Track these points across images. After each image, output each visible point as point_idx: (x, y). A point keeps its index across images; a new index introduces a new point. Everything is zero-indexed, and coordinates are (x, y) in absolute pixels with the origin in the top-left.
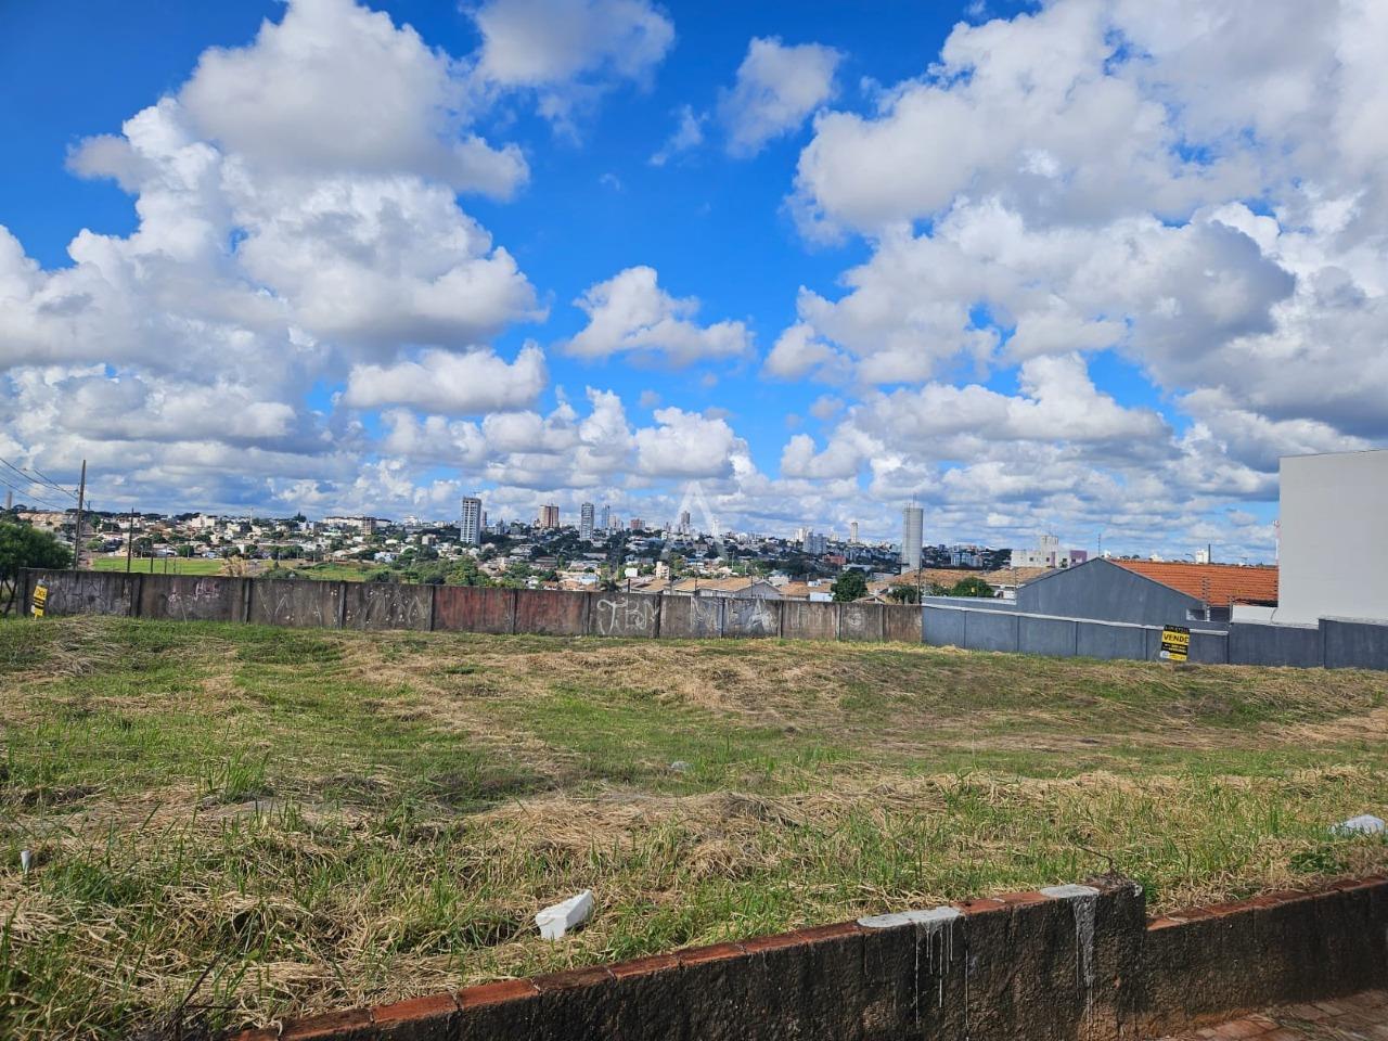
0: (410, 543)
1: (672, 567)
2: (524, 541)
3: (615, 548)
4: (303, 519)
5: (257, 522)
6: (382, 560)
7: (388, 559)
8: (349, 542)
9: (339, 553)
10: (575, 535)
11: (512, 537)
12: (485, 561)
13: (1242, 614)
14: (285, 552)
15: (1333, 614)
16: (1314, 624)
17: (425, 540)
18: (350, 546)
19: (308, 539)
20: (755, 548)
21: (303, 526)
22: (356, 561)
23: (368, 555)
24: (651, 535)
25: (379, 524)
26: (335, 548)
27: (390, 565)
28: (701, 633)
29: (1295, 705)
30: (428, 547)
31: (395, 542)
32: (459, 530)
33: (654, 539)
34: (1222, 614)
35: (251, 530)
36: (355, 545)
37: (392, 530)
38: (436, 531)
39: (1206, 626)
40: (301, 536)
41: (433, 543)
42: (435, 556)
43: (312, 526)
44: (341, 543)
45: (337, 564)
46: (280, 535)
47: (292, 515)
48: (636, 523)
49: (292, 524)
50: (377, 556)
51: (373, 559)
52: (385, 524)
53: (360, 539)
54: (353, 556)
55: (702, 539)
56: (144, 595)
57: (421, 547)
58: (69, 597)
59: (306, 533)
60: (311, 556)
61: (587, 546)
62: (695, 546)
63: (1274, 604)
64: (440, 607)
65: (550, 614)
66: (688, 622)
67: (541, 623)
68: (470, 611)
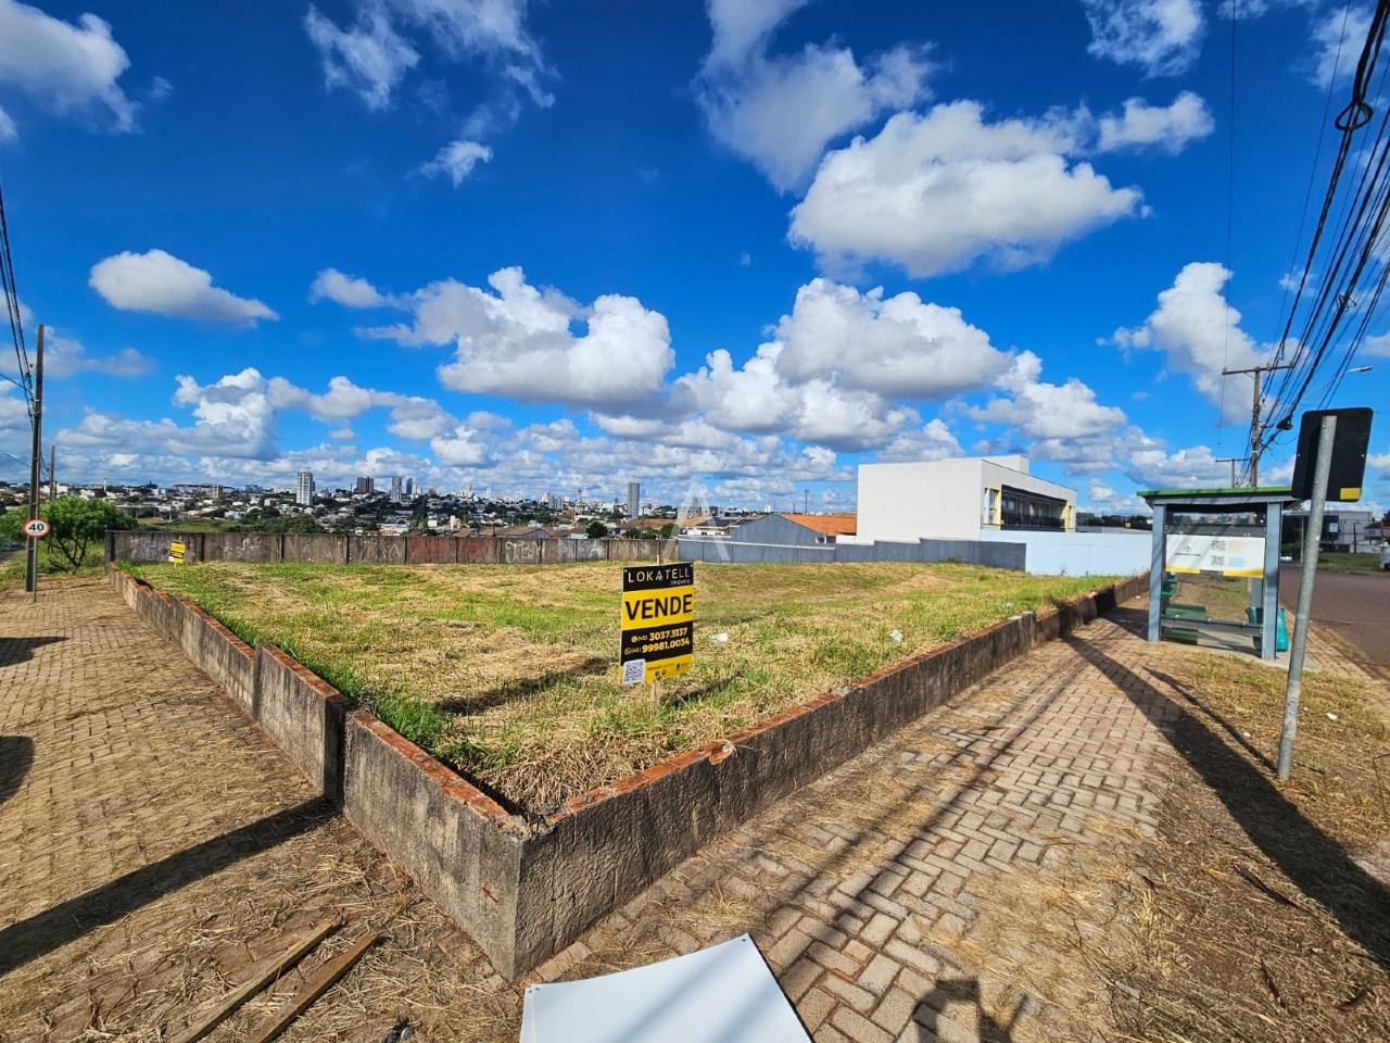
0: (254, 505)
1: (462, 519)
2: (348, 503)
3: (420, 508)
4: (155, 487)
5: (110, 489)
6: (232, 518)
7: (237, 516)
8: (200, 504)
9: (192, 513)
10: (387, 498)
11: (337, 499)
12: (318, 517)
13: (841, 539)
14: (141, 513)
15: (879, 539)
16: (872, 543)
17: (267, 503)
18: (201, 508)
19: (161, 502)
20: (518, 506)
21: (156, 492)
22: (208, 518)
23: (220, 514)
24: (443, 498)
25: (225, 490)
26: (188, 508)
27: (240, 521)
28: (564, 560)
29: (883, 578)
30: (270, 507)
31: (241, 503)
32: (295, 495)
33: (446, 501)
34: (832, 539)
35: (105, 495)
36: (206, 506)
37: (236, 494)
38: (277, 496)
39: (826, 546)
40: (156, 500)
41: (273, 503)
42: (277, 513)
43: (163, 492)
44: (193, 504)
45: (192, 521)
46: (135, 500)
47: (143, 483)
48: (431, 491)
49: (146, 490)
50: (227, 514)
51: (223, 516)
52: (230, 491)
53: (210, 502)
54: (206, 515)
55: (480, 501)
56: (206, 547)
57: (265, 508)
58: (147, 550)
59: (160, 497)
60: (166, 515)
61: (398, 506)
62: (477, 506)
63: (855, 534)
64: (410, 549)
65: (478, 552)
66: (557, 554)
67: (472, 558)
68: (429, 552)
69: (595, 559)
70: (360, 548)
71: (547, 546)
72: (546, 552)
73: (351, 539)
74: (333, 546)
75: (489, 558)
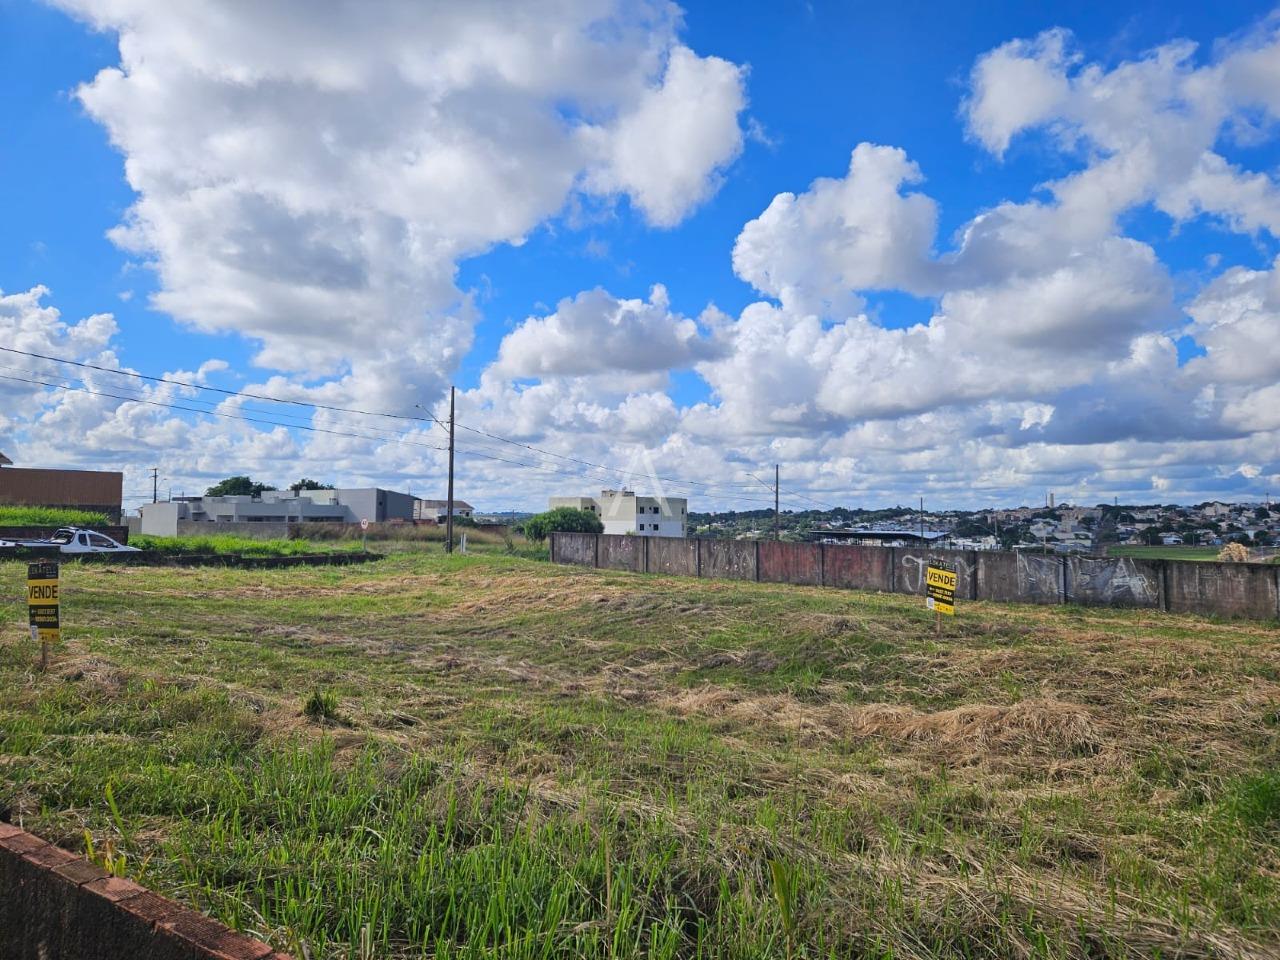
28: (1034, 596)
64: (763, 559)
65: (856, 569)
66: (1014, 584)
67: (847, 577)
68: (786, 564)
69: (1123, 601)
70: (711, 554)
71: (989, 568)
72: (988, 577)
73: (702, 543)
74: (686, 550)
75: (875, 579)
